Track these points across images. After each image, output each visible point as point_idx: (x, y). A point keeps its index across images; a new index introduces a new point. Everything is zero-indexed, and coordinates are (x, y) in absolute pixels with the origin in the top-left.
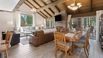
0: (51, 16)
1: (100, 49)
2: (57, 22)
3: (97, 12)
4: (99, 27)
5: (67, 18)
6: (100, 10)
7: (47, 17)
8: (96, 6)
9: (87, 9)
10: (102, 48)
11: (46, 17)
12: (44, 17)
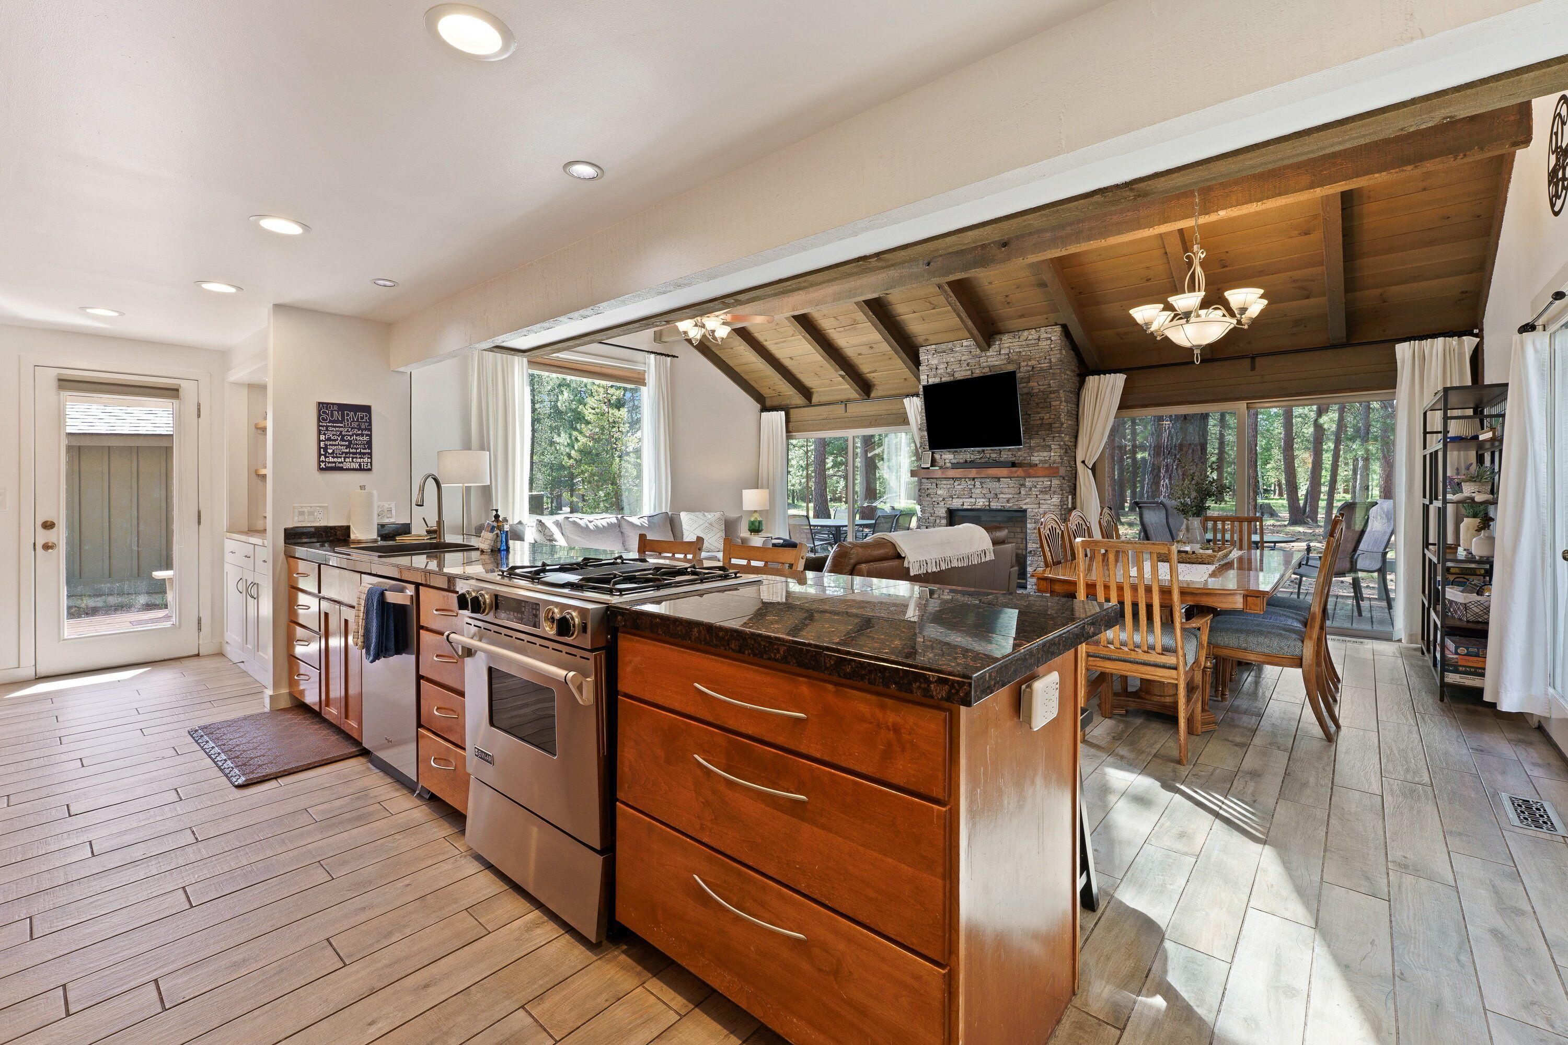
0: (865, 387)
1: (1429, 702)
2: (947, 457)
3: (1403, 350)
4: (1426, 509)
5: (1076, 418)
6: (1434, 336)
7: (806, 393)
8: (1396, 291)
9: (1298, 322)
10: (1443, 684)
11: (798, 399)
12: (759, 397)
